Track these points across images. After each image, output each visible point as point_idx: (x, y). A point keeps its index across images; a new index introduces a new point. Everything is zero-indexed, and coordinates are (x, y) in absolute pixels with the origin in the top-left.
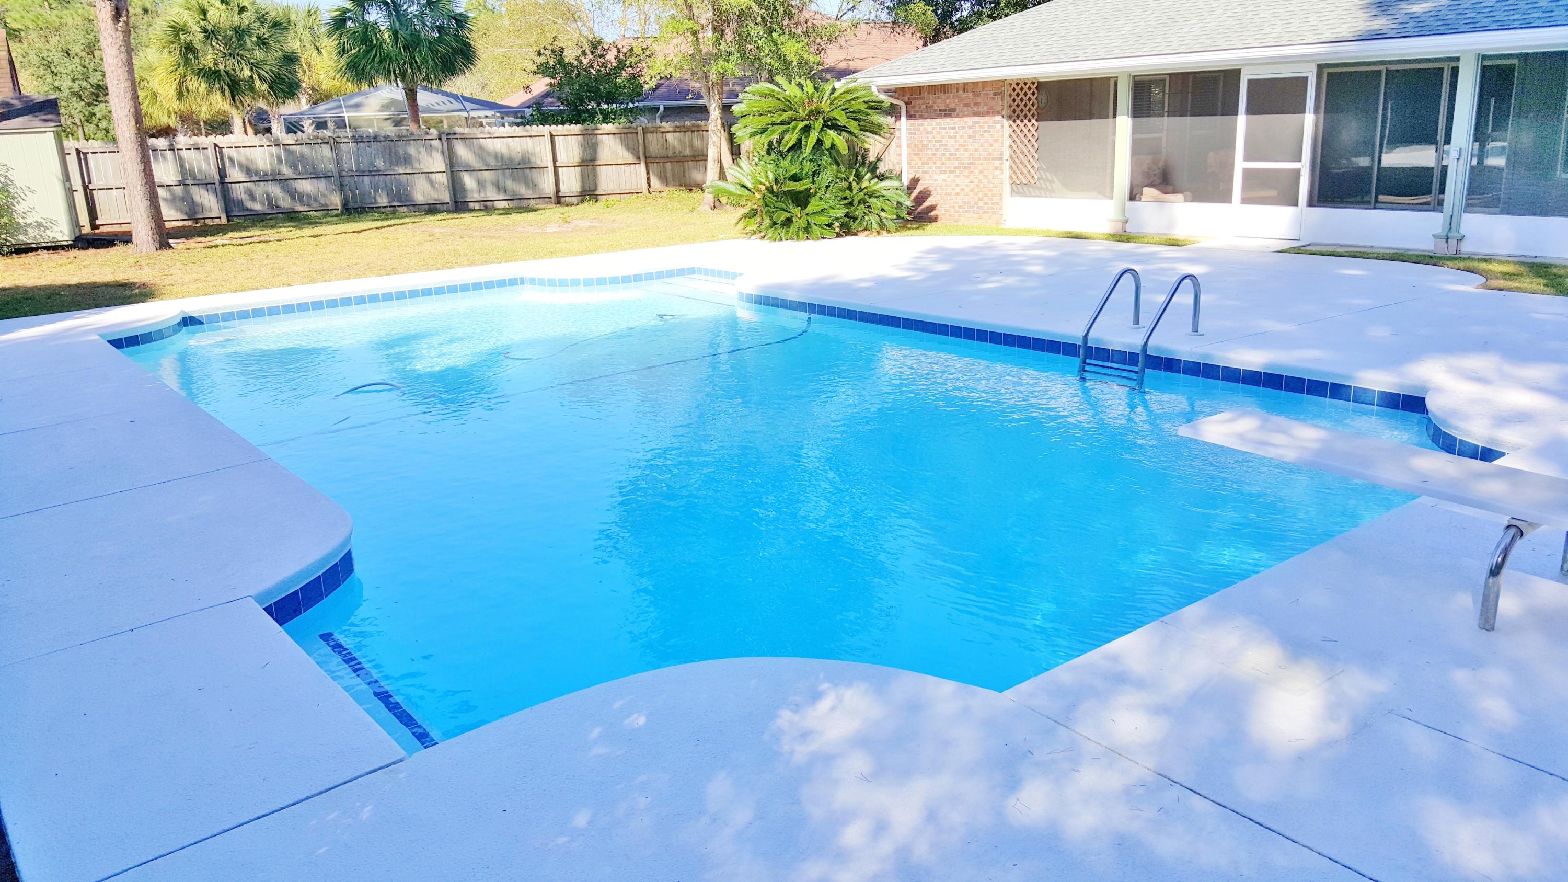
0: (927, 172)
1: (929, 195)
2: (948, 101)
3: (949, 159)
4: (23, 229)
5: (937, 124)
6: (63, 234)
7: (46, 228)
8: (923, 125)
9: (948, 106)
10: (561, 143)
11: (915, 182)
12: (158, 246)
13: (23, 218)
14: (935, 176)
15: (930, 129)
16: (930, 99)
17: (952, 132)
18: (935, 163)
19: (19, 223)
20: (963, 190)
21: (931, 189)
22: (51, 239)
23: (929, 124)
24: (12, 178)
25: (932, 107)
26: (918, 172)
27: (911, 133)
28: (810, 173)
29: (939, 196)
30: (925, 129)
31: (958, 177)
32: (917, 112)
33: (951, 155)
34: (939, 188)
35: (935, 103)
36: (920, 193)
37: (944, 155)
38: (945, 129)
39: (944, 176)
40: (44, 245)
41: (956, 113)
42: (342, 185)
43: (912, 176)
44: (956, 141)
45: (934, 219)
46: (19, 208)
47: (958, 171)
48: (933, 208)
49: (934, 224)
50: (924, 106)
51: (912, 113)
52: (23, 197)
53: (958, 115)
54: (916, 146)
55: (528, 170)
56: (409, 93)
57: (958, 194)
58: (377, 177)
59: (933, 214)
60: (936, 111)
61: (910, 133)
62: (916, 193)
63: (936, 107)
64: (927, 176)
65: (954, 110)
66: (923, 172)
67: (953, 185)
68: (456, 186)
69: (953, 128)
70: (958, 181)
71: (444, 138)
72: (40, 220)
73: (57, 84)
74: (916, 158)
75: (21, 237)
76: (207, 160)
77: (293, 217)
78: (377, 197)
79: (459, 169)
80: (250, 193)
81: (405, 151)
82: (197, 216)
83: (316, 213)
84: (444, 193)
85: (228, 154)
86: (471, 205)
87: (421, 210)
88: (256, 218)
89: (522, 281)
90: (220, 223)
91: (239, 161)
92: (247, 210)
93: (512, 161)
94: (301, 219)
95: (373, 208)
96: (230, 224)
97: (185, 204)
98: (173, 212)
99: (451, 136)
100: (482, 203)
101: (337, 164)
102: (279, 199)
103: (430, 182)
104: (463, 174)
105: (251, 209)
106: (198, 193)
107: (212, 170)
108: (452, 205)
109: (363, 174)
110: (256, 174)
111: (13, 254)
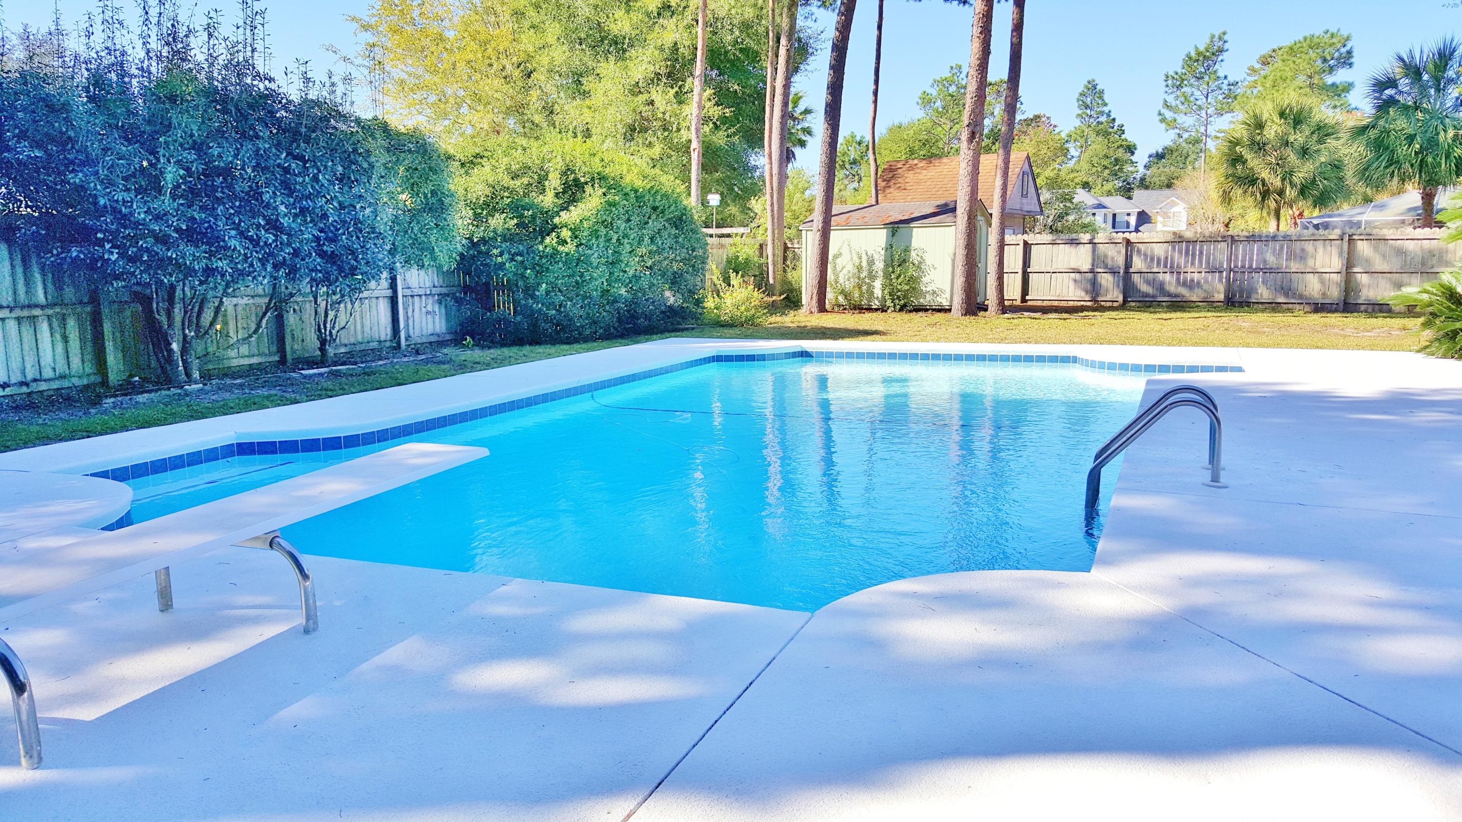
4: (923, 294)
7: (937, 295)
12: (964, 313)
13: (926, 287)
19: (922, 290)
22: (939, 304)
24: (925, 258)
40: (934, 307)
42: (1230, 279)
46: (925, 280)
52: (929, 272)
56: (1425, 197)
58: (1268, 274)
71: (1346, 238)
72: (935, 289)
75: (921, 300)
76: (1119, 252)
77: (1178, 305)
78: (1264, 293)
79: (1355, 270)
80: (1148, 282)
81: (1303, 250)
82: (1100, 299)
83: (1200, 304)
84: (1335, 294)
85: (1138, 248)
86: (1363, 308)
87: (1307, 308)
88: (1148, 304)
89: (1075, 360)
90: (1115, 304)
91: (1146, 255)
92: (1143, 296)
93: (1423, 264)
94: (1183, 307)
95: (1258, 303)
96: (1124, 306)
97: (1094, 288)
98: (1083, 294)
99: (1355, 237)
100: (1377, 307)
101: (1229, 260)
102: (1172, 288)
103: (1322, 282)
104: (1360, 275)
105: (1147, 295)
106: (1106, 280)
107: (1120, 261)
108: (1341, 305)
109: (1257, 270)
110: (1157, 267)
111: (910, 311)
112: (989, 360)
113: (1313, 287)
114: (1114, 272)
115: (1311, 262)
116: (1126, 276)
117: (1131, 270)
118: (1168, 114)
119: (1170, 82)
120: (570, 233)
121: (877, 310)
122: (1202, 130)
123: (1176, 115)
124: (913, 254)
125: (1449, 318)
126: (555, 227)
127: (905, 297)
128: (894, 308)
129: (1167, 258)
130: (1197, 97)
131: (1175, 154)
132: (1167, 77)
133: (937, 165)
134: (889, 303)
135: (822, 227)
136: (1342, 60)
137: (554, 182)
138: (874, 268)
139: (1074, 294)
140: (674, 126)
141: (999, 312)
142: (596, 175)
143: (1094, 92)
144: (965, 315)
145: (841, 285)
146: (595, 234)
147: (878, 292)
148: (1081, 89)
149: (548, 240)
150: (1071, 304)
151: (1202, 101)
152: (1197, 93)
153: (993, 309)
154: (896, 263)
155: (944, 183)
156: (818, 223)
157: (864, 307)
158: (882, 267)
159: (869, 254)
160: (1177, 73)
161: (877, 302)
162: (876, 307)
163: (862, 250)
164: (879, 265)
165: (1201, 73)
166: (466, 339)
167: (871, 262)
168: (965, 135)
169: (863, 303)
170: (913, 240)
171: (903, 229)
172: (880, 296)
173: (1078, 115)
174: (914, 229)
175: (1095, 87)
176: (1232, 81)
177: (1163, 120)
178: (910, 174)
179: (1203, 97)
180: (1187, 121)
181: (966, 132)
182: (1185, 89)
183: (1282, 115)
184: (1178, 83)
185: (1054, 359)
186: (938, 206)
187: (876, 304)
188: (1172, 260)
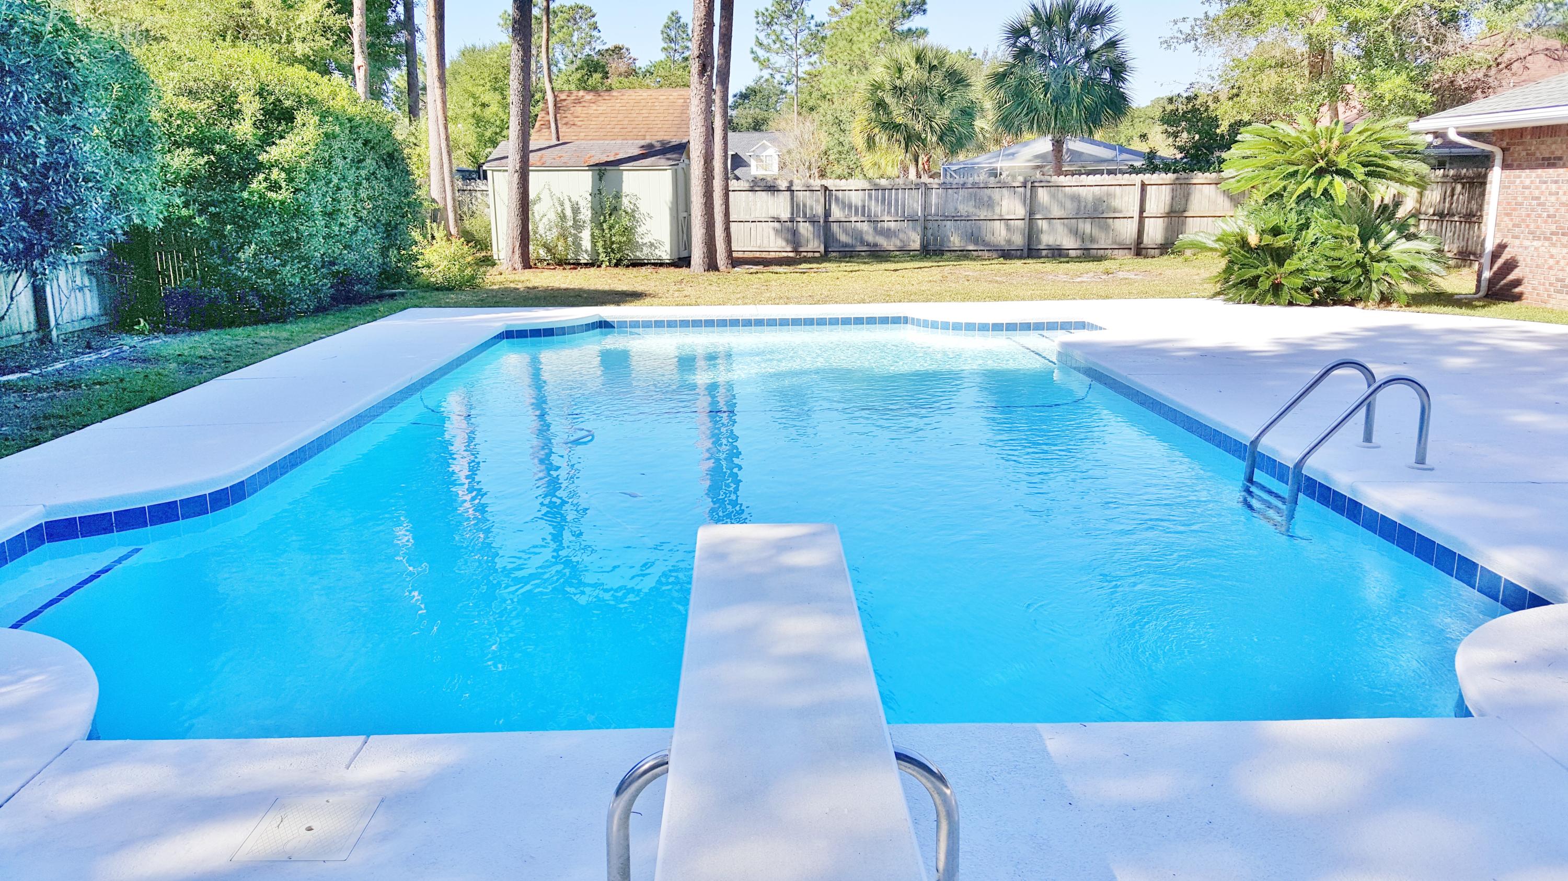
0: (1517, 237)
1: (1516, 266)
2: (1554, 146)
3: (1546, 222)
4: (639, 247)
5: (1538, 176)
6: (665, 253)
7: (656, 248)
8: (1520, 177)
9: (1553, 153)
10: (1153, 192)
11: (1501, 248)
12: (706, 268)
13: (642, 238)
14: (1526, 243)
15: (1527, 182)
16: (1533, 144)
17: (1554, 187)
18: (1528, 226)
19: (638, 242)
20: (1558, 262)
21: (1519, 258)
22: (658, 257)
23: (1527, 177)
24: (638, 206)
25: (1534, 154)
26: (1506, 236)
27: (1505, 187)
28: (1294, 226)
29: (1528, 269)
30: (1521, 182)
31: (1554, 245)
32: (1515, 160)
33: (1549, 216)
34: (1528, 259)
35: (1538, 149)
36: (1505, 263)
37: (1540, 216)
38: (1545, 182)
39: (1536, 243)
40: (653, 261)
41: (1561, 163)
42: (925, 228)
43: (1498, 241)
44: (1557, 199)
45: (1518, 297)
46: (640, 230)
47: (1554, 238)
48: (1518, 283)
49: (1517, 304)
50: (1524, 153)
51: (1509, 162)
52: (644, 221)
53: (1564, 164)
54: (1509, 204)
55: (1111, 220)
56: (1056, 144)
57: (1550, 268)
58: (959, 222)
59: (1517, 290)
60: (1537, 159)
61: (1503, 186)
62: (1500, 262)
63: (1538, 155)
64: (1517, 242)
65: (1560, 158)
66: (1513, 237)
67: (1547, 256)
68: (1032, 233)
69: (1556, 182)
70: (1554, 251)
71: (1029, 185)
72: (653, 241)
73: (841, 139)
74: (1506, 219)
75: (638, 254)
76: (818, 201)
77: (877, 255)
78: (956, 241)
79: (1037, 216)
80: (846, 232)
81: (990, 198)
82: (801, 249)
83: (898, 253)
84: (1018, 240)
85: (836, 196)
86: (1044, 253)
87: (995, 255)
88: (848, 254)
89: (905, 320)
90: (817, 255)
91: (843, 203)
92: (843, 246)
93: (1095, 210)
94: (882, 257)
95: (950, 251)
96: (825, 257)
97: (794, 238)
98: (784, 244)
99: (1036, 184)
100: (1056, 251)
101: (924, 208)
102: (870, 238)
103: (1008, 228)
104: (1040, 221)
105: (846, 245)
106: (805, 229)
107: (819, 210)
108: (1026, 251)
109: (947, 218)
110: (855, 215)
111: (628, 266)
112: (818, 324)
113: (999, 234)
114: (813, 221)
115: (997, 210)
116: (824, 225)
117: (831, 219)
118: (761, 53)
119: (760, 19)
120: (283, 175)
121: (586, 264)
122: (794, 72)
123: (768, 54)
124: (625, 201)
125: (1244, 265)
126: (260, 166)
127: (620, 250)
128: (610, 263)
129: (864, 206)
130: (788, 37)
131: (759, 95)
132: (758, 13)
133: (607, 98)
134: (602, 257)
135: (521, 168)
136: (917, 6)
137: (250, 107)
138: (581, 217)
139: (776, 245)
140: (284, 36)
141: (729, 266)
142: (304, 97)
143: (678, 25)
144: (708, 270)
145: (541, 236)
146: (312, 175)
147: (586, 244)
148: (665, 20)
149: (254, 186)
150: (773, 255)
151: (791, 41)
152: (786, 32)
153: (722, 263)
154: (607, 211)
155: (619, 119)
156: (513, 162)
157: (571, 261)
158: (590, 215)
159: (572, 200)
160: (767, 10)
161: (586, 256)
162: (586, 261)
163: (565, 195)
164: (586, 214)
165: (789, 11)
166: (139, 323)
167: (576, 210)
168: (695, 66)
169: (569, 257)
170: (624, 185)
171: (611, 172)
172: (589, 249)
173: (664, 48)
174: (625, 173)
175: (678, 19)
176: (819, 22)
177: (756, 59)
178: (578, 109)
179: (792, 37)
180: (780, 60)
181: (697, 64)
182: (775, 27)
183: (919, 59)
184: (768, 21)
185: (884, 320)
186: (643, 147)
187: (584, 258)
188: (869, 209)
